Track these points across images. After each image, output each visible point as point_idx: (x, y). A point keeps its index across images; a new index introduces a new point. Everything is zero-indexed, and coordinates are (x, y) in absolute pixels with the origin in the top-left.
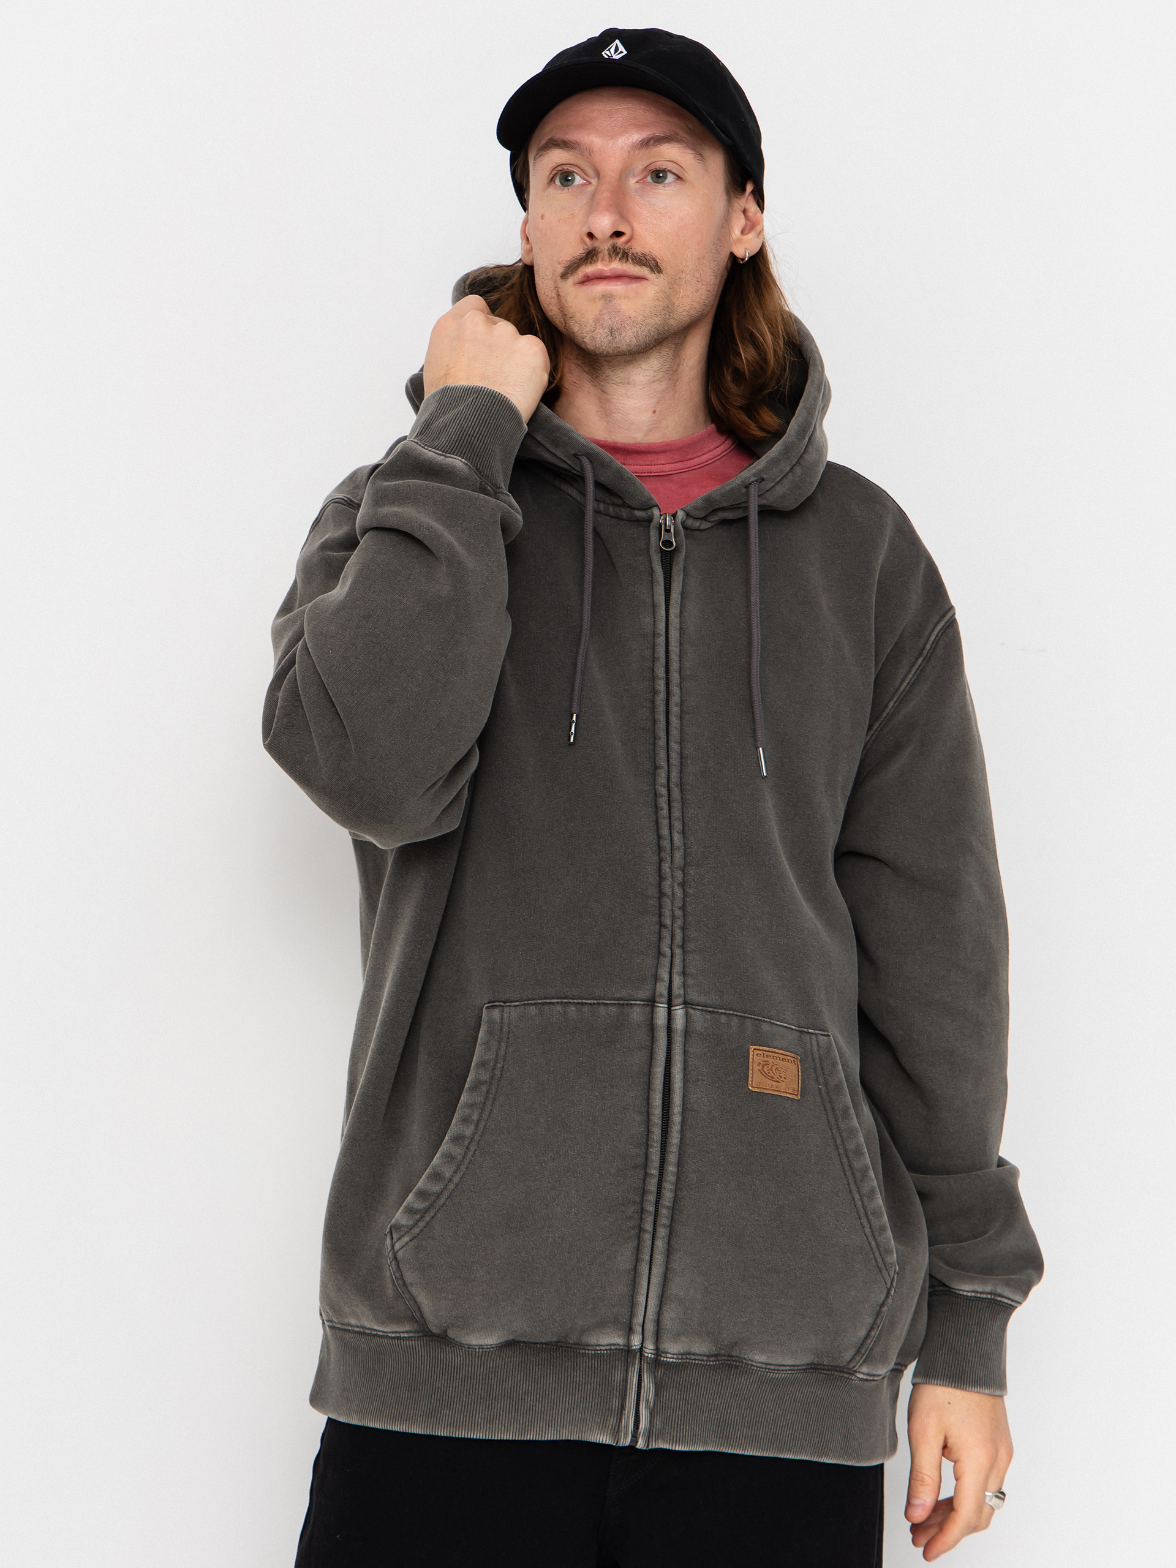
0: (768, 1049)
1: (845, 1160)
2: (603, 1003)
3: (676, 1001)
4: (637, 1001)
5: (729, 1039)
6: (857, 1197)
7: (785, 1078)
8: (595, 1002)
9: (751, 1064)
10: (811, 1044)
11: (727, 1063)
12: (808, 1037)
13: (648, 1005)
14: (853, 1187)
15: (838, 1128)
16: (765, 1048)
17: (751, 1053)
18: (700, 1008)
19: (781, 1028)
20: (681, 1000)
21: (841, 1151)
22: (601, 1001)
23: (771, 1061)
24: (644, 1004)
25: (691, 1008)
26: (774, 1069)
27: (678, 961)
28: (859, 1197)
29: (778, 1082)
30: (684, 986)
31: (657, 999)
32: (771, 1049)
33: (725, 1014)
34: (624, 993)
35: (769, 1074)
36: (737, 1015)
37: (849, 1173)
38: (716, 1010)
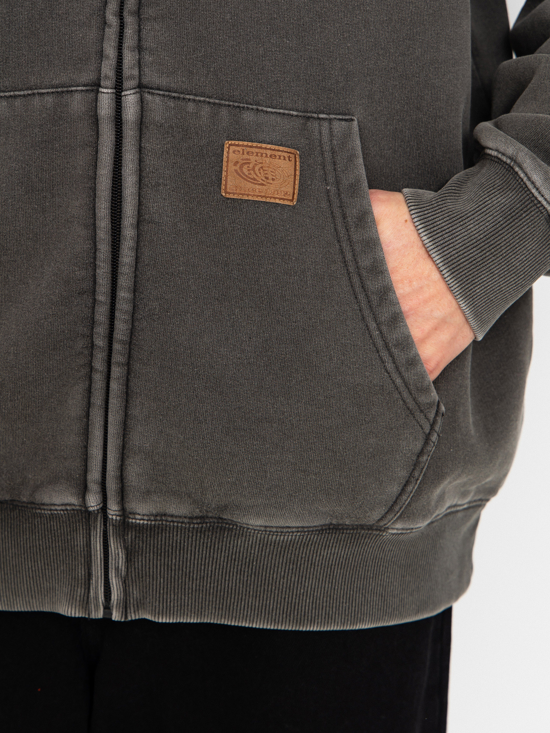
0: (250, 144)
1: (356, 280)
2: (38, 93)
3: (127, 84)
4: (78, 86)
5: (197, 133)
6: (373, 325)
7: (273, 180)
8: (30, 92)
9: (225, 164)
10: (320, 133)
11: (195, 163)
12: (316, 124)
13: (92, 91)
14: (366, 312)
15: (349, 239)
16: (246, 143)
17: (226, 150)
18: (161, 93)
19: (273, 117)
20: (134, 83)
21: (351, 269)
22: (36, 91)
23: (253, 158)
24: (87, 90)
25: (149, 93)
26: (257, 168)
27: (129, 32)
28: (375, 325)
29: (263, 185)
30: (140, 64)
31: (102, 84)
32: (255, 144)
33: (194, 100)
34: (64, 79)
35: (250, 176)
36: (209, 103)
37: (361, 297)
38: (182, 96)
